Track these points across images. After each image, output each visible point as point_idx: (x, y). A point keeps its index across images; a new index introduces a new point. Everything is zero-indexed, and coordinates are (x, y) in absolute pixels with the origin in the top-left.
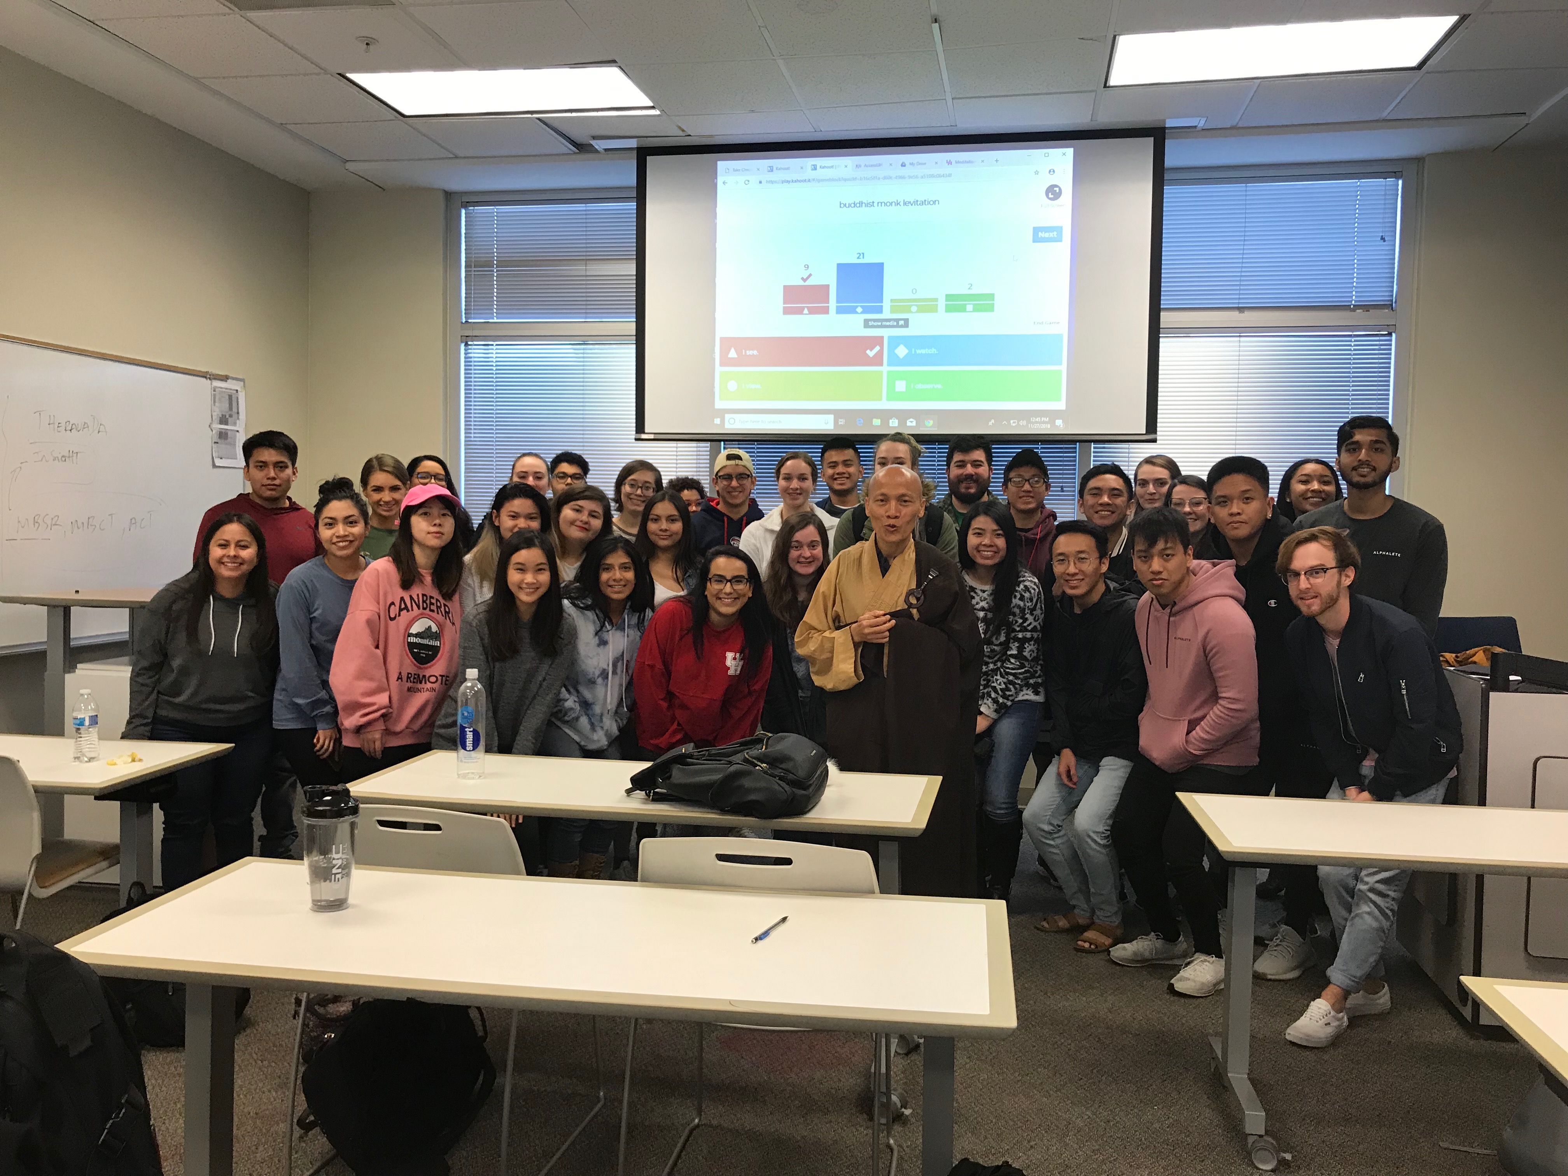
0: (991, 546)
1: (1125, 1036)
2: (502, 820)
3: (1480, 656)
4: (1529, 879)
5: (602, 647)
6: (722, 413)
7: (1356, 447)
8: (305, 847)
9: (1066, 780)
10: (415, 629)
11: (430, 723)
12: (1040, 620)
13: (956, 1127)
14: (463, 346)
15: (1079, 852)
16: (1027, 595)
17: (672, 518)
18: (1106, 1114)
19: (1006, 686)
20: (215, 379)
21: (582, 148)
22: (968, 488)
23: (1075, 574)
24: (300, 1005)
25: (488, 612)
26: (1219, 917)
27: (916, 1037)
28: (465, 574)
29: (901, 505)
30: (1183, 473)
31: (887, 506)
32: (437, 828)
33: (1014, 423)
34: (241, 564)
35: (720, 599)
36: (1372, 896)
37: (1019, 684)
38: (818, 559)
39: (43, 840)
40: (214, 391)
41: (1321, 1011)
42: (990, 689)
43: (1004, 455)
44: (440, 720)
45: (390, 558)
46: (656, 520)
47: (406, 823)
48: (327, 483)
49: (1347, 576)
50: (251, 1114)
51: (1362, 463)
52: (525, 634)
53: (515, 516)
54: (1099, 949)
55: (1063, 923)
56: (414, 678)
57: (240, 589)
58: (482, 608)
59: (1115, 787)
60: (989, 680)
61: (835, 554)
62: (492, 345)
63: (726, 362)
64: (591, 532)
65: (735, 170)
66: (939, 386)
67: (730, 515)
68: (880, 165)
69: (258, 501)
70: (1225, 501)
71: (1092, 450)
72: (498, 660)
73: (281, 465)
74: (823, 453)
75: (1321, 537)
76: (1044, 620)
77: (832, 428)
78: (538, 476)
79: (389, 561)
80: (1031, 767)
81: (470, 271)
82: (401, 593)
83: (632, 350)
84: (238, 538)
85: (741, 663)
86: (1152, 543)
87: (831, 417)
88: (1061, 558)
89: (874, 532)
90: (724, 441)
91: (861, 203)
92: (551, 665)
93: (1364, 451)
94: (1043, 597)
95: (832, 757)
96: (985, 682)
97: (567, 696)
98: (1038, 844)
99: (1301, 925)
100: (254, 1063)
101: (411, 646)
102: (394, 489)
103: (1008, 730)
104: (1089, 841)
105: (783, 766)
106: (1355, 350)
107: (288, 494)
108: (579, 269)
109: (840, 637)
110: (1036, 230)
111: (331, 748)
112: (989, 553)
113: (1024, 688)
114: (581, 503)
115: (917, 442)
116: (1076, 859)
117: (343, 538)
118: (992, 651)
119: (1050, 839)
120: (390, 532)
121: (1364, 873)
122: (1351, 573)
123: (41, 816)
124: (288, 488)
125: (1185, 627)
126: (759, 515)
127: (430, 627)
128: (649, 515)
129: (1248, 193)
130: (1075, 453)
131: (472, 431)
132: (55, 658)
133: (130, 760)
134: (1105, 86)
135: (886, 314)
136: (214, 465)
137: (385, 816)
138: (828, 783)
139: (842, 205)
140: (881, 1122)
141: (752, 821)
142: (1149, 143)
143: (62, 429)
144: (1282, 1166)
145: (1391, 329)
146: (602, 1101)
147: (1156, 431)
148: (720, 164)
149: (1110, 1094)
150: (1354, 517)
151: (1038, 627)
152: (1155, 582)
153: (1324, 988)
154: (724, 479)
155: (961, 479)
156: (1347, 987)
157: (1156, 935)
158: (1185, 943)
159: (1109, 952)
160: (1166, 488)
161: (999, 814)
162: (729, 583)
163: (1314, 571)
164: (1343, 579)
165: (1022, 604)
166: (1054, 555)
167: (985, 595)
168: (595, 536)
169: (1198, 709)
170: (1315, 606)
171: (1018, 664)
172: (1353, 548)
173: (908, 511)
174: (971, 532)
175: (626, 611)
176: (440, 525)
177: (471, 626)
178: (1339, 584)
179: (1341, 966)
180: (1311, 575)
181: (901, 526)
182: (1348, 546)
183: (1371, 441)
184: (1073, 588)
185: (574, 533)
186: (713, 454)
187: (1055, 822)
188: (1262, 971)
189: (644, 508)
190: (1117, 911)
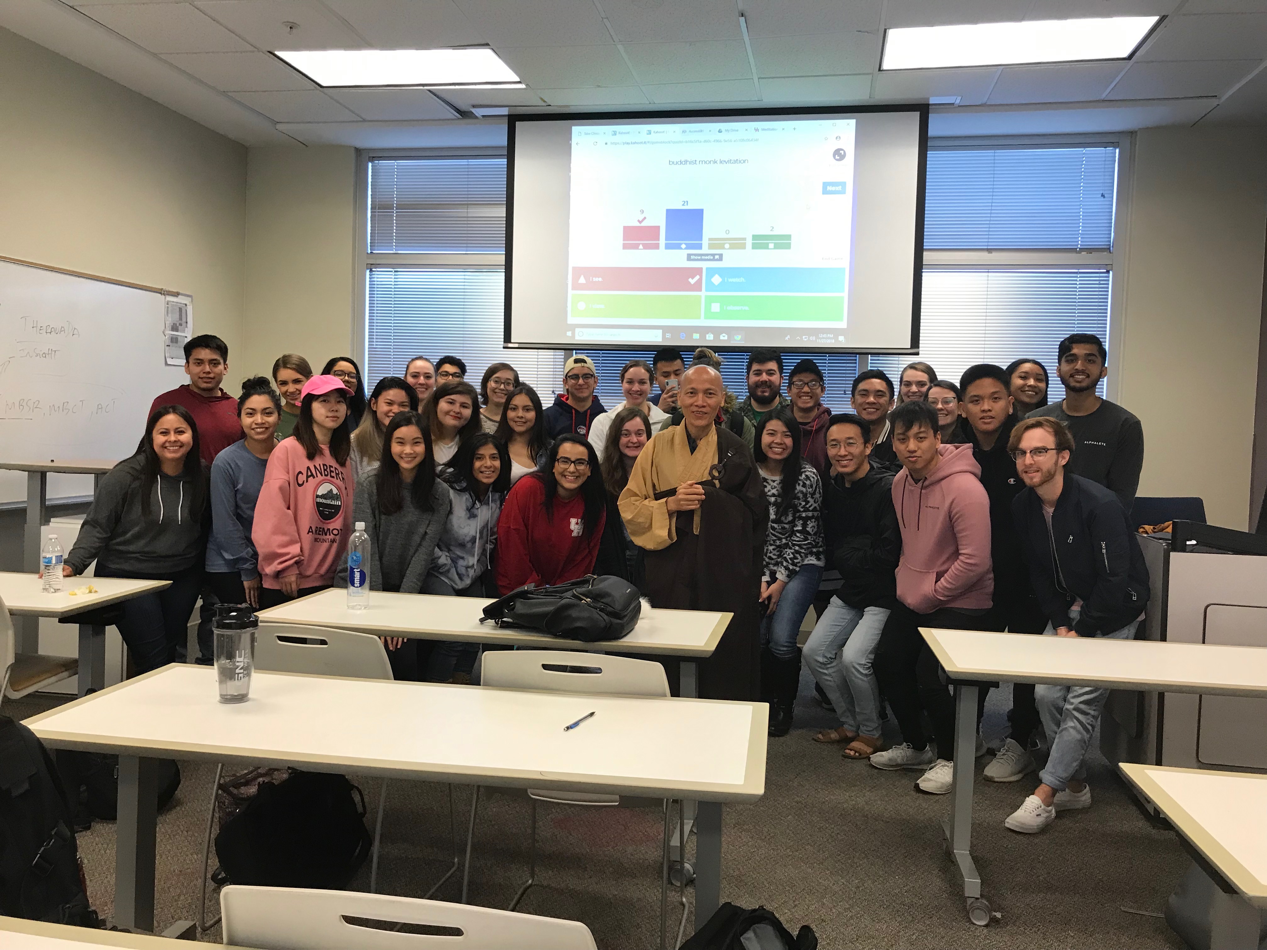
0: (781, 444)
1: (877, 823)
2: (376, 638)
3: (1171, 527)
4: (1201, 696)
5: (472, 519)
6: (573, 327)
7: (1073, 359)
10: (321, 492)
11: (331, 568)
12: (819, 502)
14: (368, 272)
15: (848, 681)
16: (808, 483)
17: (527, 408)
19: (794, 556)
20: (168, 295)
21: (464, 114)
22: (764, 392)
23: (846, 456)
25: (377, 477)
29: (707, 397)
30: (939, 378)
31: (695, 398)
32: (323, 642)
33: (805, 338)
34: (180, 447)
35: (565, 476)
36: (1076, 714)
37: (802, 553)
40: (168, 304)
41: (1033, 804)
42: (782, 559)
44: (340, 565)
46: (514, 409)
49: (1064, 457)
50: (176, 871)
51: (1078, 372)
52: (407, 494)
53: (388, 403)
54: (863, 756)
55: (834, 735)
56: (321, 531)
57: (180, 467)
58: (371, 474)
59: (876, 628)
62: (392, 271)
63: (576, 287)
64: (462, 420)
65: (586, 134)
66: (746, 308)
67: (576, 408)
68: (702, 131)
69: (196, 390)
70: (976, 401)
71: (869, 360)
72: (383, 514)
73: (215, 362)
74: (655, 362)
75: (1045, 425)
76: (822, 503)
77: (661, 340)
78: (428, 376)
79: (295, 439)
80: (811, 611)
81: (375, 212)
82: (307, 463)
83: (501, 277)
84: (176, 425)
85: (583, 527)
86: (909, 428)
87: (660, 332)
88: (834, 443)
89: (684, 418)
91: (686, 162)
92: (431, 520)
93: (1080, 362)
94: (821, 485)
95: (644, 595)
97: (441, 554)
98: (814, 672)
99: (1024, 739)
100: (180, 833)
101: (318, 505)
102: (297, 381)
103: (794, 588)
104: (853, 670)
105: (604, 600)
106: (1080, 284)
107: (221, 386)
108: (462, 212)
109: (658, 506)
110: (825, 185)
112: (779, 450)
113: (807, 556)
114: (455, 396)
116: (846, 686)
117: (261, 425)
118: (783, 528)
119: (823, 669)
121: (1070, 696)
122: (1066, 455)
123: (15, 634)
124: (221, 381)
125: (934, 498)
126: (602, 410)
127: (331, 490)
128: (509, 404)
129: (996, 158)
130: (856, 363)
131: (375, 340)
132: (34, 513)
133: (88, 591)
134: (880, 70)
135: (705, 250)
136: (166, 364)
137: (283, 633)
138: (641, 616)
139: (671, 163)
140: (675, 884)
141: (577, 643)
142: (916, 116)
143: (43, 332)
144: (993, 922)
145: (1109, 268)
146: (456, 866)
147: (918, 347)
148: (574, 128)
149: (862, 867)
150: (1070, 414)
151: (818, 508)
152: (910, 459)
153: (1036, 787)
154: (572, 379)
155: (758, 385)
156: (1055, 787)
157: (908, 745)
158: (930, 752)
159: (869, 759)
160: (924, 389)
161: (783, 651)
162: (573, 464)
163: (1038, 451)
164: (1060, 459)
165: (804, 490)
166: (828, 441)
167: (775, 484)
168: (466, 422)
169: (944, 563)
170: (1037, 478)
171: (802, 537)
172: (1069, 436)
173: (712, 401)
174: (765, 432)
175: (490, 489)
176: (337, 411)
177: (362, 486)
178: (1056, 463)
179: (1051, 770)
180: (1035, 453)
181: (706, 413)
182: (1065, 434)
183: (1085, 354)
184: (845, 466)
185: (450, 421)
186: (566, 359)
187: (829, 656)
188: (992, 775)
189: (506, 400)
190: (877, 728)
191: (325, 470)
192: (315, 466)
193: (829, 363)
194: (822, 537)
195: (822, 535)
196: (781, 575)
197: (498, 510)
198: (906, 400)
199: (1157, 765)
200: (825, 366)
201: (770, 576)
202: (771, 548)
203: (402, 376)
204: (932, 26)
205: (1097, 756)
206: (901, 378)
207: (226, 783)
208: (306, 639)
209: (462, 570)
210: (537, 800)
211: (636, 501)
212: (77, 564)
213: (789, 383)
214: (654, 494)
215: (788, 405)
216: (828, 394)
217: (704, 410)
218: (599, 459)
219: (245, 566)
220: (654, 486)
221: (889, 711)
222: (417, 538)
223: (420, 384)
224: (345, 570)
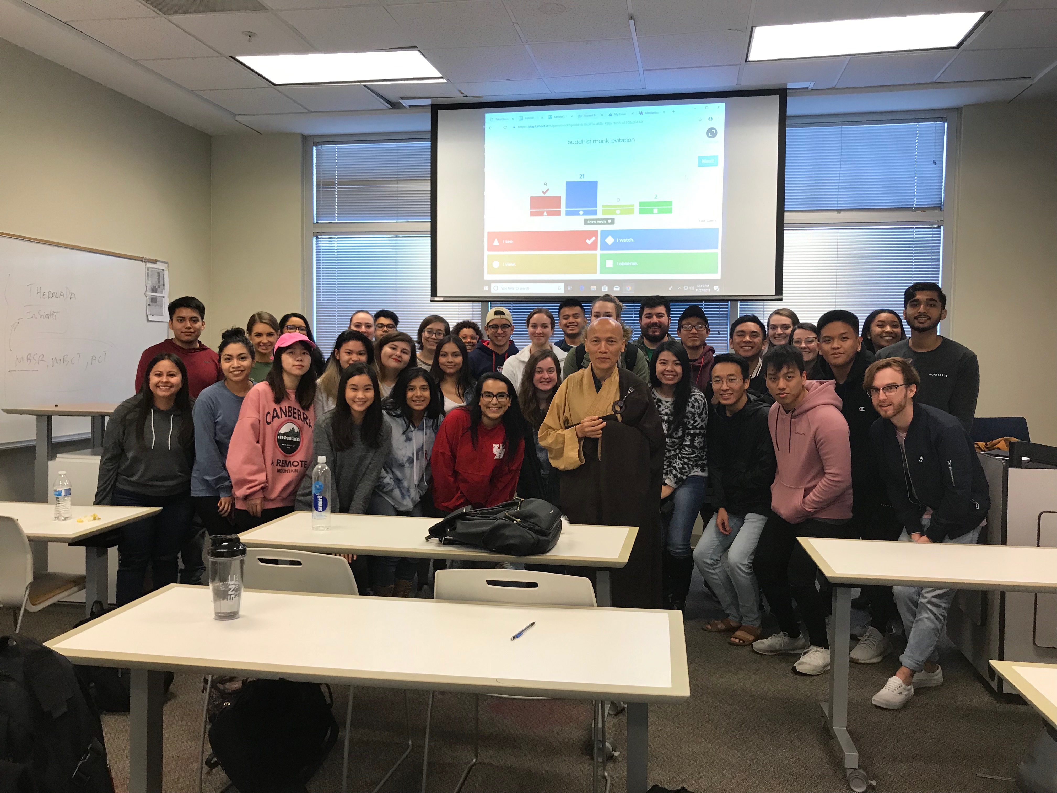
0: (672, 371)
1: (763, 702)
2: (342, 558)
3: (1002, 444)
4: (1036, 594)
5: (408, 442)
6: (489, 283)
7: (917, 304)
8: (210, 576)
9: (722, 530)
10: (283, 430)
11: (294, 493)
12: (706, 421)
13: (649, 764)
14: (314, 239)
15: (732, 579)
16: (696, 404)
17: (455, 354)
18: (751, 754)
19: (683, 466)
20: (148, 262)
21: (394, 105)
22: (654, 332)
23: (727, 390)
24: (207, 684)
25: (332, 418)
26: (826, 621)
27: (622, 703)
28: (317, 392)
29: (609, 344)
30: (801, 322)
31: (599, 345)
32: (299, 563)
33: (686, 288)
34: (171, 387)
35: (489, 408)
36: (929, 606)
37: (691, 465)
38: (554, 380)
39: (34, 573)
40: (148, 270)
41: (895, 684)
42: (672, 468)
43: (678, 310)
44: (300, 491)
45: (267, 382)
46: (444, 355)
47: (277, 560)
48: (227, 331)
49: (911, 391)
50: (175, 757)
51: (921, 314)
52: (357, 433)
53: (350, 353)
54: (746, 643)
55: (721, 626)
56: (283, 463)
57: (172, 403)
58: (328, 415)
59: (755, 534)
60: (671, 462)
61: (565, 378)
62: (334, 238)
63: (492, 248)
64: (403, 363)
65: (497, 119)
66: (635, 264)
67: (496, 351)
68: (595, 115)
69: (179, 344)
70: (829, 340)
71: (739, 306)
72: (339, 450)
73: (195, 319)
74: (560, 309)
75: (894, 365)
76: (708, 420)
77: (563, 292)
78: (368, 326)
79: (267, 384)
80: (699, 520)
81: (319, 188)
82: (274, 406)
83: (428, 241)
84: (169, 369)
85: (504, 451)
86: (779, 369)
87: (562, 285)
88: (718, 379)
89: (591, 362)
90: (491, 301)
91: (582, 141)
92: (375, 453)
93: (922, 306)
94: (707, 406)
95: (565, 514)
96: (668, 464)
97: (386, 475)
98: (702, 572)
99: (882, 627)
100: (176, 723)
101: (280, 441)
102: (270, 334)
103: (684, 495)
104: (739, 571)
105: (532, 520)
106: (916, 238)
107: (199, 339)
108: (392, 187)
109: (569, 434)
110: (700, 158)
111: (229, 510)
112: (670, 376)
113: (695, 468)
114: (396, 343)
115: (620, 301)
116: (729, 583)
117: (237, 369)
118: (673, 442)
119: (711, 569)
120: (267, 364)
121: (923, 591)
122: (914, 388)
123: (33, 557)
124: (199, 335)
125: (802, 426)
126: (515, 351)
127: (293, 429)
128: (440, 352)
129: (843, 133)
130: (727, 308)
131: (321, 296)
132: (42, 450)
133: (92, 519)
134: (746, 61)
135: (600, 215)
136: (148, 320)
137: (263, 556)
138: (562, 532)
139: (569, 143)
140: (599, 760)
141: (510, 558)
142: (776, 99)
143: (46, 296)
144: (870, 789)
145: (940, 223)
146: (411, 747)
147: (782, 294)
148: (487, 115)
149: (753, 741)
150: (916, 350)
151: (704, 427)
152: (781, 395)
153: (897, 669)
154: (494, 328)
155: (649, 326)
156: (913, 669)
157: (784, 634)
158: (803, 639)
159: (752, 645)
160: (789, 331)
161: (679, 552)
162: (495, 397)
163: (889, 387)
164: (909, 392)
165: (693, 410)
166: (713, 377)
167: (668, 405)
168: (405, 365)
169: (811, 481)
170: (890, 411)
171: (691, 451)
172: (915, 372)
173: (613, 348)
174: (658, 362)
176: (302, 361)
178: (906, 395)
179: (909, 654)
180: (887, 390)
181: (609, 358)
182: (911, 370)
183: (927, 299)
184: (726, 399)
185: (392, 364)
186: (485, 311)
187: (715, 558)
188: (857, 658)
189: (437, 347)
190: (757, 618)
191: (289, 411)
192: (281, 408)
194: (706, 451)
195: (706, 449)
204: (792, 24)
211: (551, 432)
217: (607, 355)
218: (517, 393)
219: (224, 484)
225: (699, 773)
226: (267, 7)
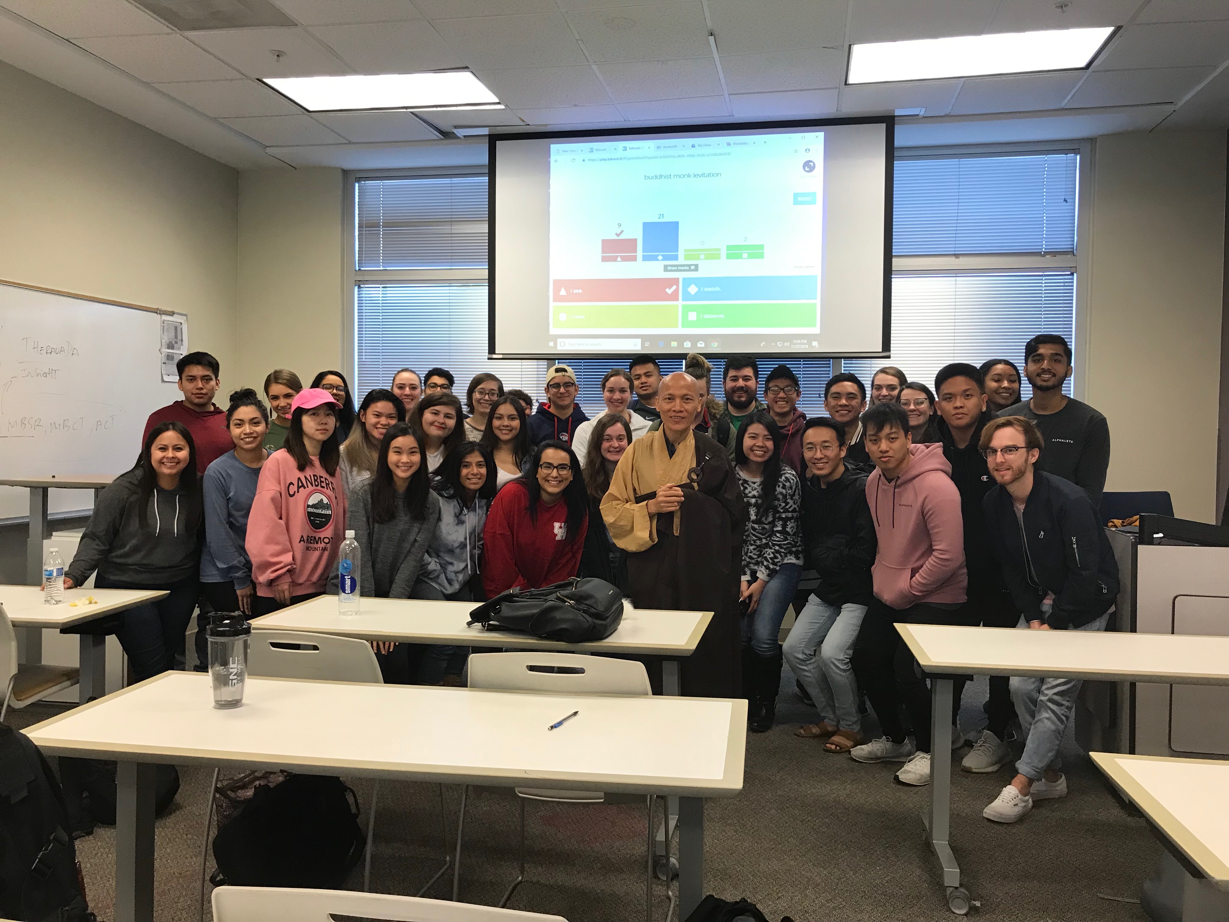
0: (762, 448)
1: (858, 815)
4: (1172, 685)
5: (460, 525)
6: (555, 338)
7: (1040, 358)
10: (311, 501)
11: (325, 576)
12: (799, 502)
14: (356, 288)
15: (826, 675)
16: (788, 484)
17: (513, 417)
18: (839, 873)
20: (164, 314)
21: (446, 135)
22: (740, 397)
23: (821, 459)
25: (371, 485)
29: (684, 402)
30: (909, 380)
31: (673, 404)
32: (315, 648)
33: (780, 344)
34: (177, 463)
35: (548, 481)
36: (1050, 705)
37: (783, 552)
40: (163, 323)
41: (1010, 794)
44: (332, 572)
46: (499, 418)
48: (237, 393)
50: (176, 874)
51: (1044, 371)
52: (400, 504)
53: (378, 415)
54: (843, 750)
55: (815, 730)
56: (312, 540)
57: (178, 482)
59: (853, 625)
60: (762, 552)
62: (379, 287)
63: (558, 298)
64: (446, 430)
65: (564, 151)
66: (722, 316)
67: (558, 415)
68: (675, 146)
69: (189, 405)
70: (950, 398)
71: (842, 364)
72: (376, 522)
73: (206, 378)
74: (630, 369)
75: (1014, 424)
76: (802, 503)
78: (413, 387)
79: (286, 452)
80: (790, 609)
81: (362, 231)
82: (297, 474)
83: (485, 290)
84: (174, 442)
85: (566, 531)
86: (881, 429)
87: (639, 341)
88: (810, 446)
89: (663, 423)
91: (661, 176)
92: (420, 528)
93: (1046, 361)
94: (800, 486)
95: (627, 596)
96: (758, 553)
97: (431, 560)
98: (794, 669)
99: (998, 730)
100: (180, 836)
101: (309, 514)
103: (774, 585)
104: (832, 666)
105: (588, 602)
106: (1045, 286)
107: (213, 401)
108: (446, 229)
109: (638, 511)
110: (796, 196)
112: (760, 452)
113: (788, 555)
114: (440, 407)
116: (825, 680)
117: (249, 435)
118: (764, 529)
119: (803, 665)
121: (1044, 688)
122: (1035, 455)
124: (213, 397)
125: (907, 496)
126: (583, 419)
127: (322, 500)
128: (494, 414)
129: (961, 166)
130: (829, 367)
131: (364, 354)
132: (36, 528)
133: (88, 602)
134: (846, 84)
135: (681, 261)
136: (163, 381)
137: (276, 639)
138: (624, 616)
139: (647, 178)
140: (661, 878)
141: (562, 645)
142: (882, 128)
143: (44, 352)
144: (973, 911)
145: (1073, 270)
146: (448, 865)
147: (890, 351)
148: (553, 146)
149: (843, 859)
150: (1037, 412)
151: (797, 509)
152: (883, 459)
153: (1013, 777)
154: (554, 387)
155: (734, 390)
156: (1031, 777)
157: (887, 738)
158: (909, 745)
159: (850, 752)
160: (896, 392)
161: (765, 648)
162: (555, 469)
163: (1008, 449)
164: (1030, 457)
165: (784, 491)
166: (804, 444)
167: (755, 486)
168: (450, 432)
169: (917, 560)
170: (1008, 476)
171: (782, 537)
172: (1039, 434)
173: (689, 407)
174: (746, 436)
175: (477, 495)
176: (326, 424)
177: (358, 495)
178: (1026, 460)
179: (1027, 760)
180: (1006, 452)
181: (684, 418)
182: (1034, 432)
183: (1052, 354)
184: (821, 469)
185: (434, 431)
186: (549, 368)
187: (808, 652)
188: (969, 766)
189: (491, 409)
190: (856, 721)
191: (315, 480)
192: (306, 477)
193: (803, 367)
194: (800, 537)
195: (800, 535)
196: (762, 574)
197: (484, 516)
198: (877, 402)
199: (1130, 753)
200: (800, 371)
201: (751, 576)
202: (751, 548)
203: (389, 388)
204: (895, 41)
205: (1073, 747)
206: (873, 382)
207: (223, 787)
208: (299, 645)
209: (452, 576)
210: (526, 798)
211: (618, 505)
212: (77, 576)
213: (765, 387)
214: (635, 498)
215: (764, 409)
216: (803, 397)
217: (680, 414)
218: (581, 464)
219: (237, 575)
220: (635, 490)
221: (868, 705)
222: (407, 546)
223: (405, 395)
224: (336, 577)
225: (777, 893)
226: (296, 22)
